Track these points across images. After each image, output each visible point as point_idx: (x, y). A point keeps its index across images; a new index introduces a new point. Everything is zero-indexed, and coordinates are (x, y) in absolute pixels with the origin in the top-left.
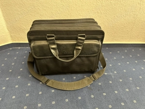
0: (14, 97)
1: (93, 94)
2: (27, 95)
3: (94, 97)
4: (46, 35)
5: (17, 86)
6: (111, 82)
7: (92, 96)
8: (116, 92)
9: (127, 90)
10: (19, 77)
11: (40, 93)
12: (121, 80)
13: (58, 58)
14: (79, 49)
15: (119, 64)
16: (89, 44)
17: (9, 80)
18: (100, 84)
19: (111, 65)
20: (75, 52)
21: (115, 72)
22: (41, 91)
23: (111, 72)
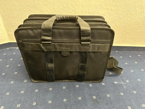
0: (2, 108)
2: (19, 106)
5: (8, 94)
6: (122, 94)
10: (12, 82)
11: (35, 104)
12: (135, 92)
15: (132, 71)
18: (108, 96)
21: (127, 81)
23: (123, 80)
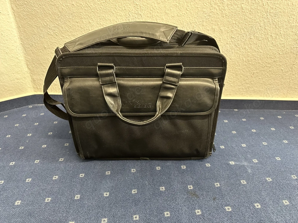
0: (18, 203)
1: (200, 208)
2: (48, 200)
3: (203, 215)
4: (96, 65)
5: (29, 180)
6: (244, 182)
7: (198, 212)
8: (258, 206)
9: (286, 202)
10: (37, 161)
11: (77, 197)
12: (269, 179)
13: (120, 115)
14: (169, 98)
15: (265, 143)
16: (191, 87)
17: (14, 166)
18: (217, 185)
19: (244, 145)
20: (158, 103)
21: (255, 161)
22: (79, 193)
23: (246, 159)
